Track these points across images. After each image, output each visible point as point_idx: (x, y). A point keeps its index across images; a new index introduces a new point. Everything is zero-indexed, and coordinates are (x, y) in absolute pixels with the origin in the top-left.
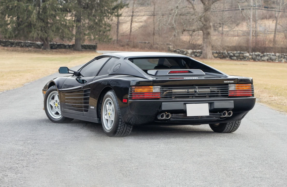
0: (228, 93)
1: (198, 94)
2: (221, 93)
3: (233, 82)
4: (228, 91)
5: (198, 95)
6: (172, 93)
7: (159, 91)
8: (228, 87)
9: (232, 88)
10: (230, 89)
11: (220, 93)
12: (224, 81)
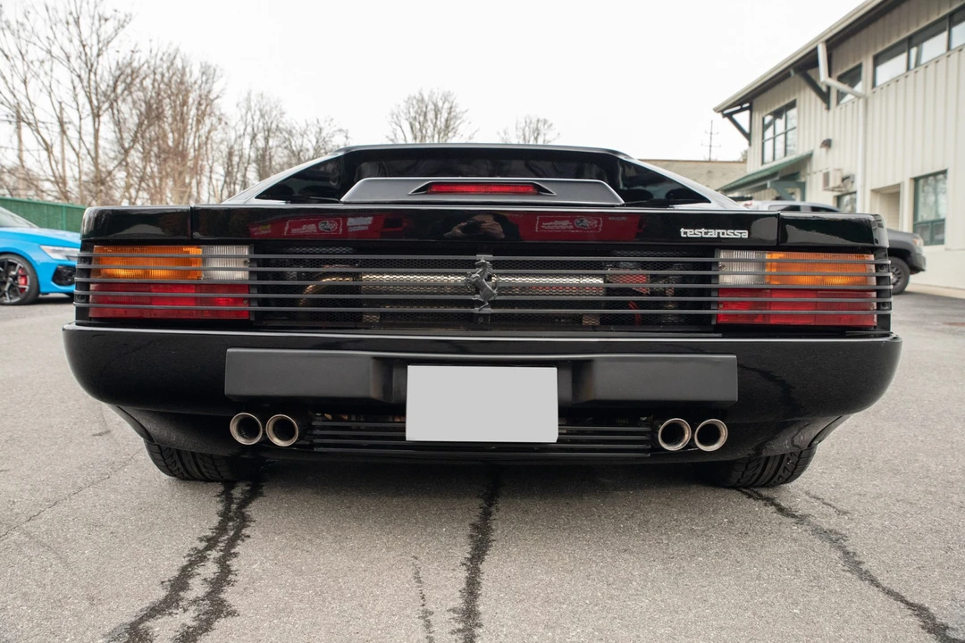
0: (707, 305)
1: (494, 304)
2: (682, 305)
4: (707, 292)
5: (489, 310)
7: (240, 275)
8: (707, 266)
9: (737, 272)
10: (727, 280)
11: (673, 302)
12: (682, 230)
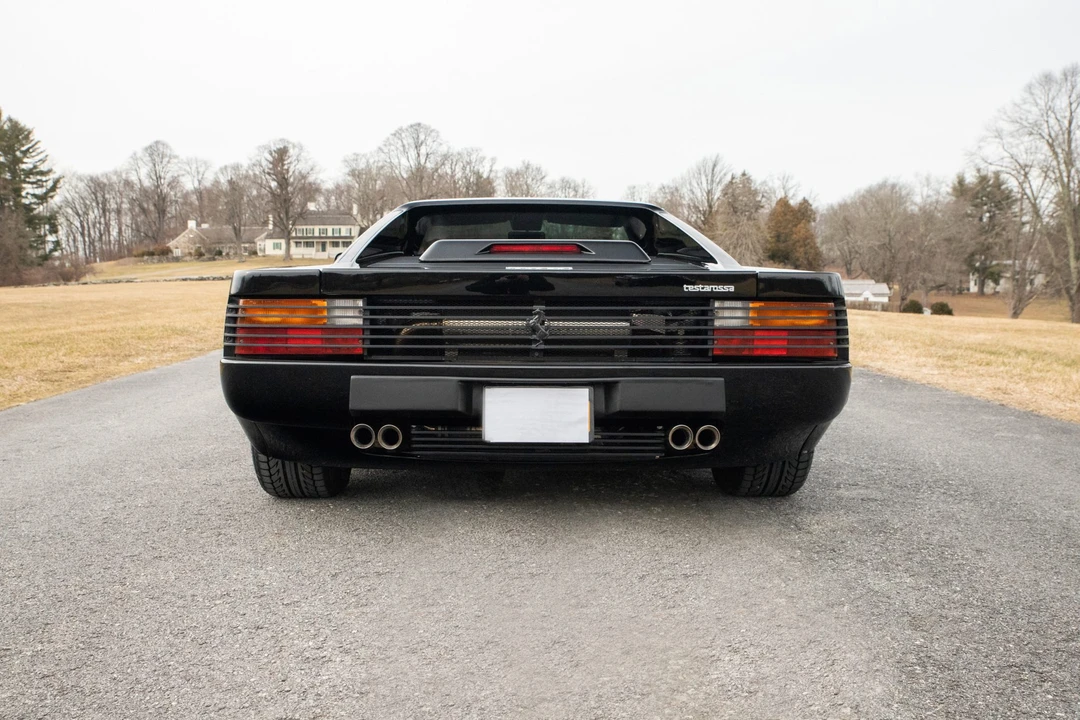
0: (705, 342)
1: (547, 342)
2: (689, 342)
3: (732, 288)
4: (705, 332)
5: (543, 347)
6: (439, 332)
8: (704, 313)
9: (730, 316)
10: (718, 323)
11: (684, 340)
12: (685, 286)
